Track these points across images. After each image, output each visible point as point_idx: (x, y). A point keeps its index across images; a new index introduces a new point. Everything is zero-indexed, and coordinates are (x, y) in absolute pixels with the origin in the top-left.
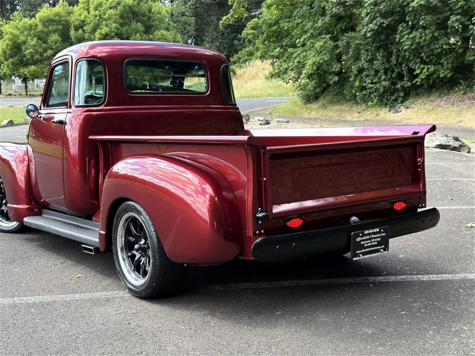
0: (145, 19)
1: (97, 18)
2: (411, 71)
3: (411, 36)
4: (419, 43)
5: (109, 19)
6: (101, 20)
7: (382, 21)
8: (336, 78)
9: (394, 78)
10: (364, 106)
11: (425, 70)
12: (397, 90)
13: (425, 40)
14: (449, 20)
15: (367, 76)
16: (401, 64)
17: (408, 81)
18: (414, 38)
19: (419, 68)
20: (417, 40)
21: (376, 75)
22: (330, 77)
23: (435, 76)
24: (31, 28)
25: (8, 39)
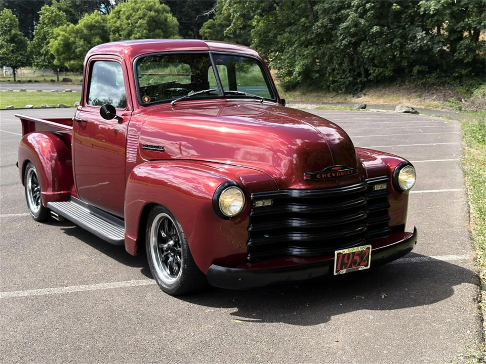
0: (163, 26)
1: (130, 26)
2: (367, 71)
3: (370, 50)
4: (374, 54)
5: (140, 26)
6: (133, 27)
7: (351, 39)
8: (317, 75)
9: (355, 75)
10: (334, 94)
11: (377, 71)
12: (356, 83)
13: (378, 53)
14: (393, 41)
15: (338, 74)
16: (360, 67)
17: (364, 77)
18: (371, 51)
19: (372, 69)
20: (373, 52)
21: (343, 73)
22: (314, 74)
23: (382, 75)
24: (77, 32)
25: (62, 40)
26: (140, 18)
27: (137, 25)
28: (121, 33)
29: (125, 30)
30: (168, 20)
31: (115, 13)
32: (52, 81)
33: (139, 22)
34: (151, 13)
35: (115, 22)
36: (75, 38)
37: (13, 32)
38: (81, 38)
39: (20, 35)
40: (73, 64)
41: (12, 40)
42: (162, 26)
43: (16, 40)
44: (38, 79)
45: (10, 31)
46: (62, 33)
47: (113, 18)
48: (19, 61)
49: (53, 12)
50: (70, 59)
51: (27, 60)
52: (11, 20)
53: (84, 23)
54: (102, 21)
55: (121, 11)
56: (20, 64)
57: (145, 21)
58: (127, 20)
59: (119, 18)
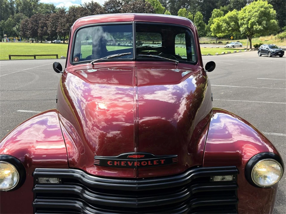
24: (224, 20)
25: (216, 24)
26: (255, 12)
27: (253, 15)
28: (245, 19)
29: (247, 18)
30: (270, 12)
31: (243, 10)
32: (214, 43)
33: (254, 14)
34: (262, 9)
35: (243, 14)
36: (222, 23)
37: (200, 21)
38: (225, 23)
39: (203, 23)
40: (221, 35)
41: (199, 25)
42: (267, 15)
43: (201, 25)
44: (208, 42)
45: (199, 21)
46: (217, 21)
47: (242, 13)
48: (201, 34)
49: (218, 12)
50: (219, 33)
51: (204, 34)
52: (200, 16)
53: (228, 16)
54: (236, 14)
55: (246, 9)
56: (201, 35)
57: (258, 13)
58: (249, 13)
59: (245, 13)
